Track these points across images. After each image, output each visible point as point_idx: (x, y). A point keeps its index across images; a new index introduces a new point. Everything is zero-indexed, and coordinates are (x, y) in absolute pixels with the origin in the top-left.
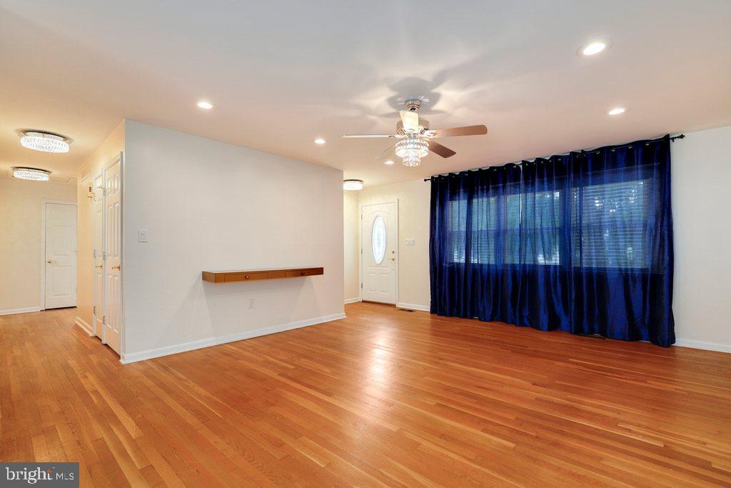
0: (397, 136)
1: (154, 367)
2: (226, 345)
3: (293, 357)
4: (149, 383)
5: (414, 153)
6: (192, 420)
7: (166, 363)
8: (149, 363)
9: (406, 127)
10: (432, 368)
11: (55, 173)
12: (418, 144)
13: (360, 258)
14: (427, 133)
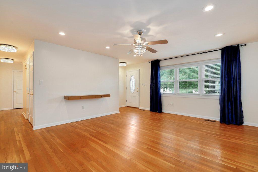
0: (134, 45)
1: (44, 131)
2: (73, 123)
3: (96, 128)
4: (40, 137)
5: (140, 51)
6: (51, 153)
7: (48, 130)
8: (43, 130)
9: (137, 41)
10: (148, 133)
11: (16, 60)
12: (142, 47)
13: (126, 91)
14: (145, 43)
